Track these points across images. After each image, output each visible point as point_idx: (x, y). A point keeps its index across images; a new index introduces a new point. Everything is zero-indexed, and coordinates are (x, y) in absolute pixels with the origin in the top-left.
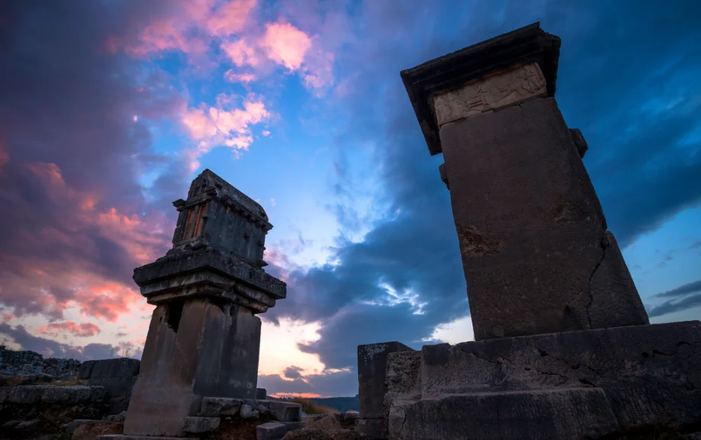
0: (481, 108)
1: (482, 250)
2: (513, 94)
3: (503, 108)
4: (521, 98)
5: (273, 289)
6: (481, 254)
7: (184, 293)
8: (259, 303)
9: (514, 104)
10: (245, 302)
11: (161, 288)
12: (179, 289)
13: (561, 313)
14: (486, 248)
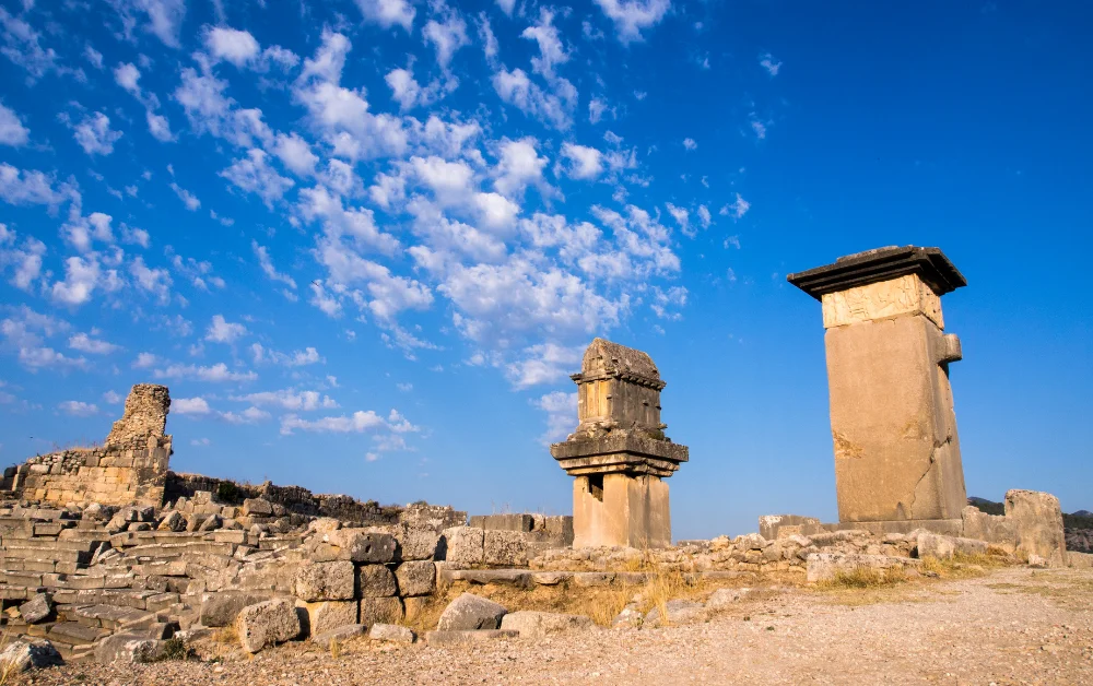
0: (862, 316)
1: (849, 454)
2: (892, 305)
3: (881, 320)
4: (897, 312)
5: (677, 456)
6: (848, 457)
7: (604, 469)
8: (665, 470)
9: (890, 319)
10: (654, 471)
11: (580, 463)
12: (600, 466)
13: (895, 507)
14: (852, 453)
